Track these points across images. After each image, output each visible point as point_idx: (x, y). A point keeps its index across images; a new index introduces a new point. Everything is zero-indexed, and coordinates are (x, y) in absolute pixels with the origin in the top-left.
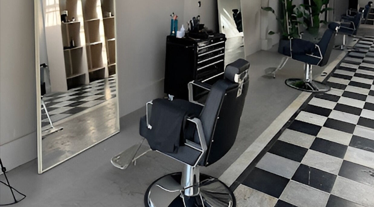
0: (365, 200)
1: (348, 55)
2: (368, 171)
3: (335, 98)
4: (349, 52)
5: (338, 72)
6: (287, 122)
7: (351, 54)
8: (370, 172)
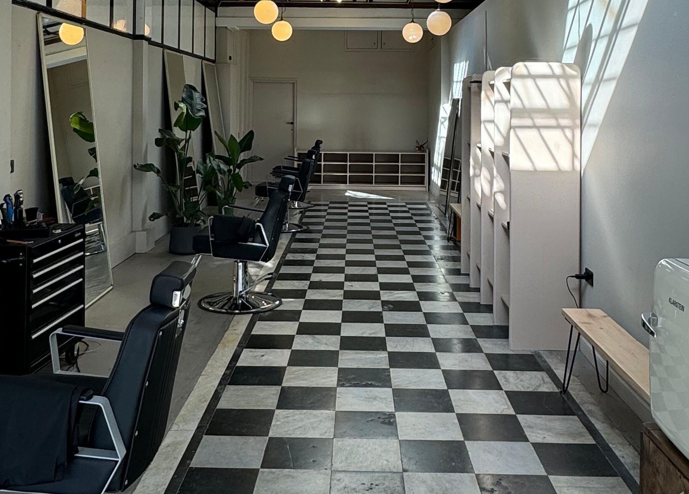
0: (385, 462)
1: (294, 239)
2: (377, 418)
3: (294, 316)
4: (294, 234)
5: (284, 270)
6: (224, 374)
7: (298, 236)
8: (379, 418)
